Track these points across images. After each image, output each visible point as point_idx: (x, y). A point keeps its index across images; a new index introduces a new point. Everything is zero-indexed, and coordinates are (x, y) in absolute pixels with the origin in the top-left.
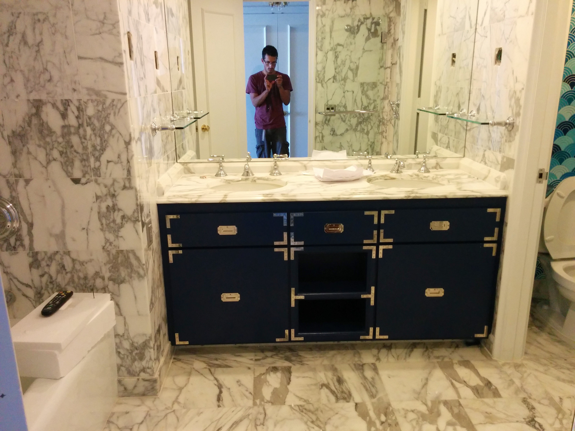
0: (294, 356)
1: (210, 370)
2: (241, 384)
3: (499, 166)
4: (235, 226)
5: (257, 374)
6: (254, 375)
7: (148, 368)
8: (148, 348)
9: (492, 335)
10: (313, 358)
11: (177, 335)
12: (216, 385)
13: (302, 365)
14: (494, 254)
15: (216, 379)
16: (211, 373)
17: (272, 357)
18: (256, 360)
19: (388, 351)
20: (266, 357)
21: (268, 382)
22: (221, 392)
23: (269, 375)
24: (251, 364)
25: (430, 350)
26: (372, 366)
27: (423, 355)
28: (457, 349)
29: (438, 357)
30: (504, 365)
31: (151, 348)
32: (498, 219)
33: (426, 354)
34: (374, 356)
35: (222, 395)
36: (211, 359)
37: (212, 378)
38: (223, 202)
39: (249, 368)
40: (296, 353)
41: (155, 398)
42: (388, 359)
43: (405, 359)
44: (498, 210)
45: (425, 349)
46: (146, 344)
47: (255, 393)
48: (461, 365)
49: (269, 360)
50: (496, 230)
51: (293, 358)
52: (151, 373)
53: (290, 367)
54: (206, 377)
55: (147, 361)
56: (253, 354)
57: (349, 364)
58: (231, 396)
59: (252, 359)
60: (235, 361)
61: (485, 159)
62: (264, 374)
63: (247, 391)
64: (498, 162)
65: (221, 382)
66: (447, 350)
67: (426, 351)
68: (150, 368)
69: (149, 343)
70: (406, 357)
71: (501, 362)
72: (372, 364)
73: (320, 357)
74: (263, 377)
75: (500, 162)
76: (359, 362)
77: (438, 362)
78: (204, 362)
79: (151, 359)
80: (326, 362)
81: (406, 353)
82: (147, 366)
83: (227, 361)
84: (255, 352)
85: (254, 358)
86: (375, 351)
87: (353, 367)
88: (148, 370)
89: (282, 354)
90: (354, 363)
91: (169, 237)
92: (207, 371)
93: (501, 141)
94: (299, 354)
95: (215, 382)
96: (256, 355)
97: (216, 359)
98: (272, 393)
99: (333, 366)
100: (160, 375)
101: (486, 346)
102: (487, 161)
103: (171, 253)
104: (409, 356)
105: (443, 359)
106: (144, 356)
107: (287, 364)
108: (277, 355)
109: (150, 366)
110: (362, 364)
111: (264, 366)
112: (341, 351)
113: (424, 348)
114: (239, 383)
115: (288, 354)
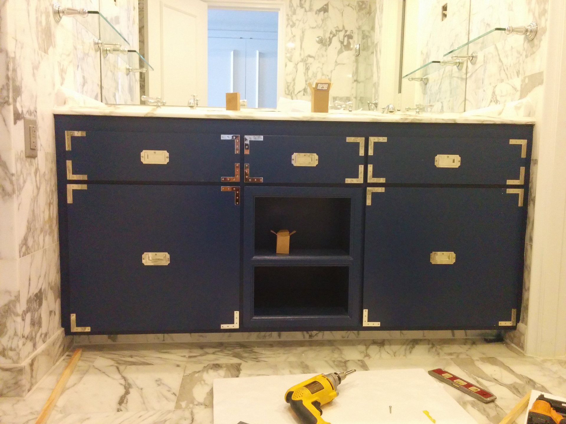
0: (246, 352)
1: (118, 368)
2: (161, 383)
3: (518, 94)
4: (166, 152)
5: (188, 372)
6: (185, 373)
7: (11, 349)
8: (12, 315)
9: (522, 324)
10: (274, 354)
11: (73, 317)
12: (121, 384)
13: (257, 362)
14: (520, 204)
15: (124, 378)
16: (119, 372)
17: (214, 353)
18: (190, 357)
19: (380, 348)
20: (207, 353)
21: (204, 381)
22: (127, 393)
23: (207, 372)
24: (182, 361)
25: (438, 347)
26: (360, 363)
27: (429, 351)
28: (474, 346)
29: (451, 354)
30: (544, 361)
31: (17, 315)
32: (523, 155)
33: (434, 349)
34: (361, 352)
35: (128, 396)
36: (124, 356)
37: (118, 376)
38: (149, 115)
39: (178, 366)
40: (250, 349)
41: (18, 401)
42: (380, 356)
43: (405, 355)
44: (523, 142)
45: (431, 346)
46: (9, 308)
47: (180, 394)
48: (484, 362)
49: (211, 357)
50: (523, 169)
51: (245, 355)
52: (15, 358)
53: (240, 364)
54: (109, 376)
55: (10, 337)
56: (187, 350)
57: (326, 361)
58: (142, 397)
59: (184, 356)
60: (159, 357)
61: (496, 98)
62: (199, 372)
63: (169, 391)
64: (515, 89)
65: (130, 381)
66: (461, 347)
67: (432, 347)
68: (15, 350)
69: (15, 306)
70: (405, 353)
71: (539, 359)
72: (359, 360)
73: (284, 354)
74: (196, 375)
75: (519, 88)
76: (340, 359)
77: (452, 359)
78: (112, 359)
79: (16, 334)
80: (292, 359)
81: (405, 350)
82: (9, 346)
83: (146, 358)
84: (190, 349)
85: (187, 355)
86: (362, 348)
87: (332, 363)
88: (11, 354)
89: (229, 350)
90: (333, 359)
91: (69, 164)
92: (114, 369)
93: (519, 61)
94: (254, 350)
95: (123, 382)
96: (190, 352)
97: (131, 356)
98: (207, 393)
99: (302, 363)
100: (32, 365)
101: (513, 343)
102: (499, 98)
103: (71, 188)
104: (410, 352)
105: (458, 356)
106: (5, 330)
107: (235, 361)
108: (221, 351)
109: (13, 347)
110: (343, 361)
111: (201, 363)
112: (314, 347)
113: (429, 344)
114: (159, 383)
115: (238, 350)
